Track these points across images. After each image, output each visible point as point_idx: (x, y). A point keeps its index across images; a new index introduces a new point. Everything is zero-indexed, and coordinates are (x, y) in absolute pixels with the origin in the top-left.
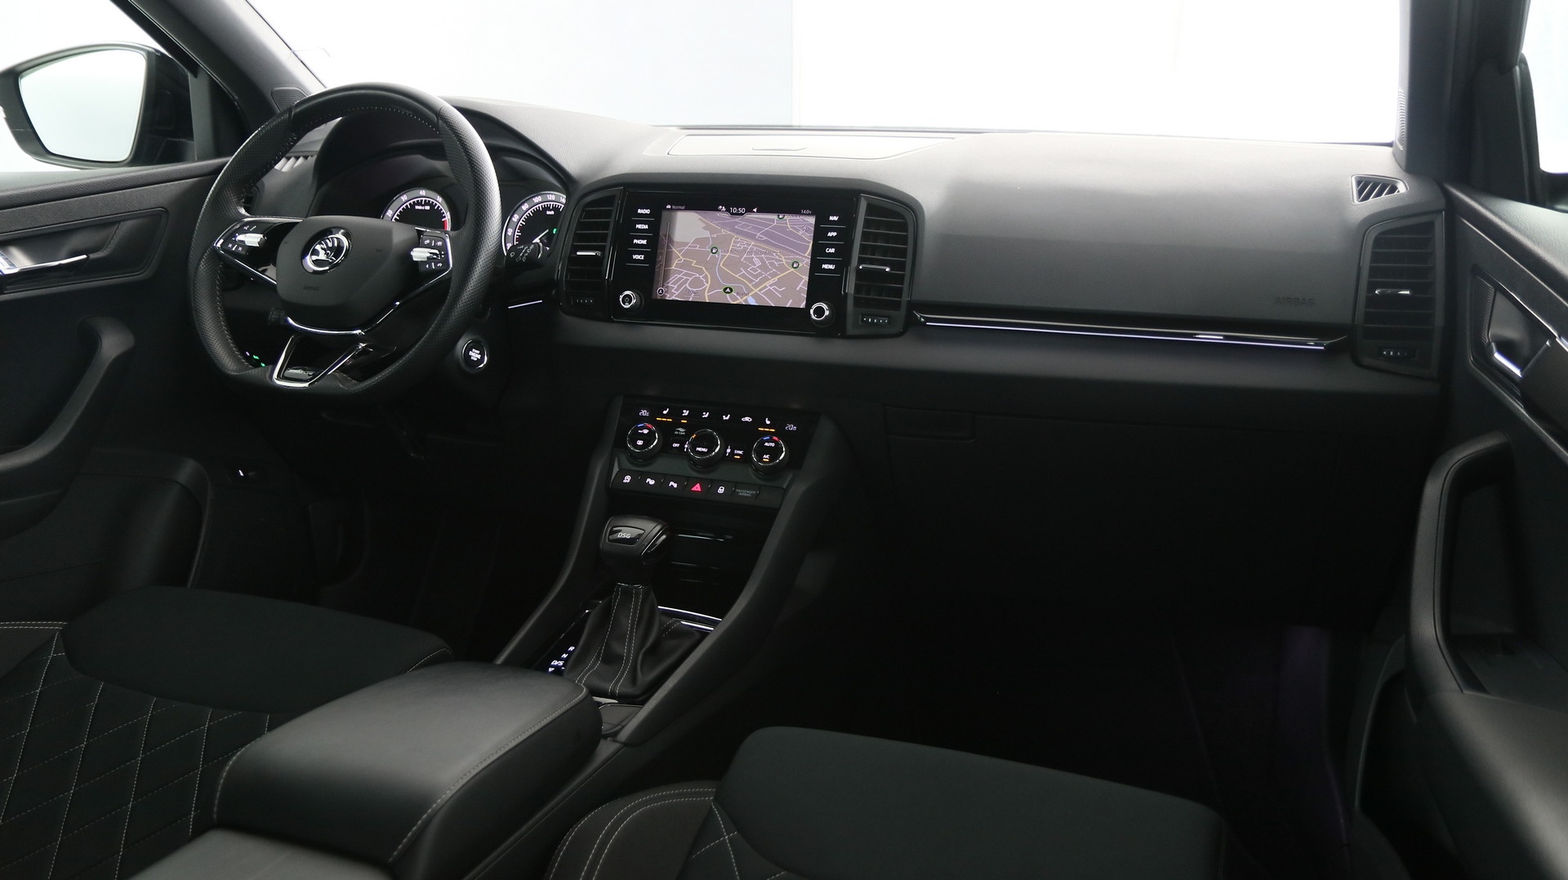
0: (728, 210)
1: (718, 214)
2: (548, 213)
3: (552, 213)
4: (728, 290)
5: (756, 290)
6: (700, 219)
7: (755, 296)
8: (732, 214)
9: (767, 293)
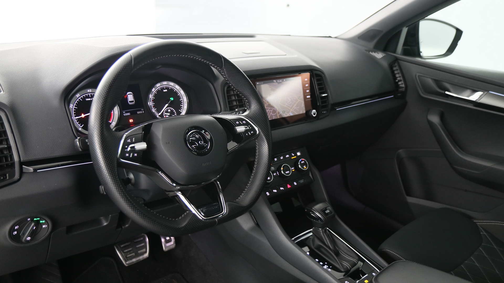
0: (277, 82)
1: (274, 84)
2: (164, 91)
3: (166, 90)
4: (284, 112)
5: (291, 110)
6: (269, 87)
7: (292, 112)
8: (278, 83)
9: (295, 110)
